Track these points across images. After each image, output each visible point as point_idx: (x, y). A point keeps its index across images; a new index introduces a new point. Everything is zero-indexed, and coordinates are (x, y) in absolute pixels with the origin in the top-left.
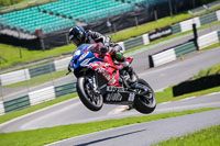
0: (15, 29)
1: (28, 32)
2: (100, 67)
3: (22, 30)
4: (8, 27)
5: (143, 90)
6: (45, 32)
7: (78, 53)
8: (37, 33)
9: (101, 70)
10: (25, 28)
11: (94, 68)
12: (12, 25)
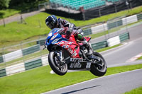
0: (66, 7)
1: (75, 9)
2: (66, 44)
3: (71, 8)
4: (62, 6)
5: (97, 60)
6: (85, 9)
7: (50, 35)
8: (80, 9)
9: (66, 46)
10: (73, 6)
11: (61, 45)
12: (64, 4)
